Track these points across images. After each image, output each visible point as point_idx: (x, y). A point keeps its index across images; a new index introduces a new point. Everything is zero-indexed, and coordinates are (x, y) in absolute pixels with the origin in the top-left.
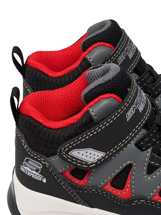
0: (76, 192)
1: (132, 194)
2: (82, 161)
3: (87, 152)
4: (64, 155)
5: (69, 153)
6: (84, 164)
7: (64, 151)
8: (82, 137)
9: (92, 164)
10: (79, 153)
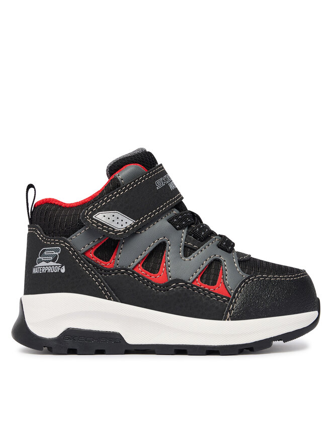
0: (102, 276)
1: (169, 277)
2: (109, 227)
3: (113, 216)
4: (87, 218)
5: (94, 217)
6: (111, 231)
7: (87, 214)
8: (108, 197)
9: (120, 231)
10: (104, 216)
